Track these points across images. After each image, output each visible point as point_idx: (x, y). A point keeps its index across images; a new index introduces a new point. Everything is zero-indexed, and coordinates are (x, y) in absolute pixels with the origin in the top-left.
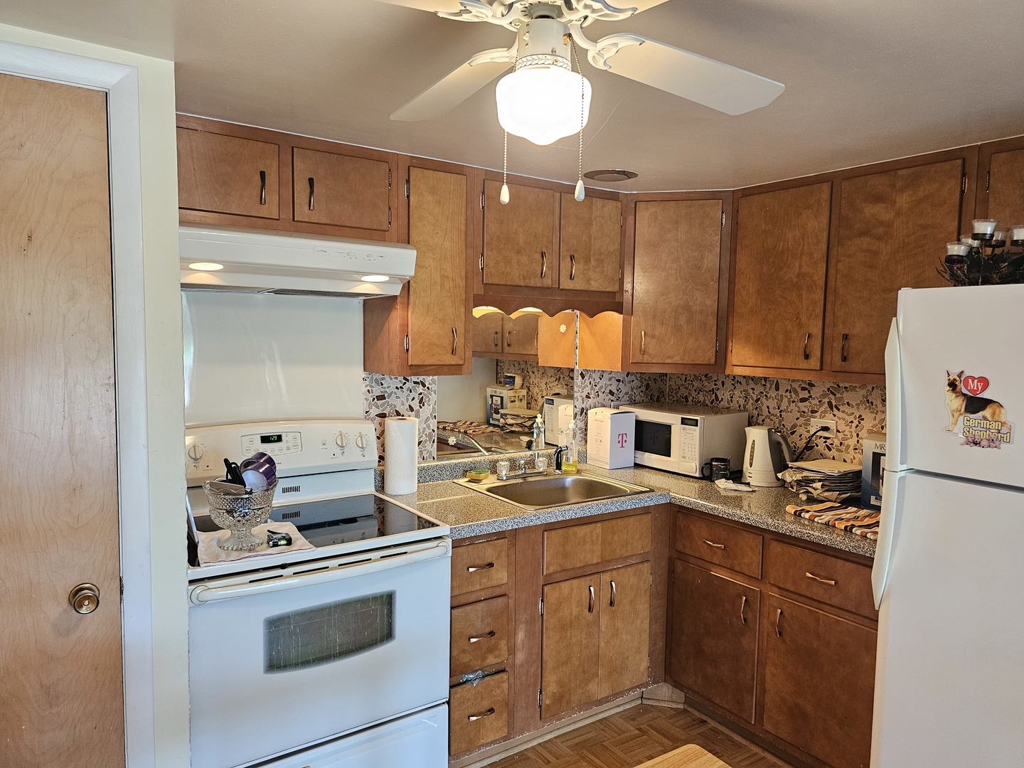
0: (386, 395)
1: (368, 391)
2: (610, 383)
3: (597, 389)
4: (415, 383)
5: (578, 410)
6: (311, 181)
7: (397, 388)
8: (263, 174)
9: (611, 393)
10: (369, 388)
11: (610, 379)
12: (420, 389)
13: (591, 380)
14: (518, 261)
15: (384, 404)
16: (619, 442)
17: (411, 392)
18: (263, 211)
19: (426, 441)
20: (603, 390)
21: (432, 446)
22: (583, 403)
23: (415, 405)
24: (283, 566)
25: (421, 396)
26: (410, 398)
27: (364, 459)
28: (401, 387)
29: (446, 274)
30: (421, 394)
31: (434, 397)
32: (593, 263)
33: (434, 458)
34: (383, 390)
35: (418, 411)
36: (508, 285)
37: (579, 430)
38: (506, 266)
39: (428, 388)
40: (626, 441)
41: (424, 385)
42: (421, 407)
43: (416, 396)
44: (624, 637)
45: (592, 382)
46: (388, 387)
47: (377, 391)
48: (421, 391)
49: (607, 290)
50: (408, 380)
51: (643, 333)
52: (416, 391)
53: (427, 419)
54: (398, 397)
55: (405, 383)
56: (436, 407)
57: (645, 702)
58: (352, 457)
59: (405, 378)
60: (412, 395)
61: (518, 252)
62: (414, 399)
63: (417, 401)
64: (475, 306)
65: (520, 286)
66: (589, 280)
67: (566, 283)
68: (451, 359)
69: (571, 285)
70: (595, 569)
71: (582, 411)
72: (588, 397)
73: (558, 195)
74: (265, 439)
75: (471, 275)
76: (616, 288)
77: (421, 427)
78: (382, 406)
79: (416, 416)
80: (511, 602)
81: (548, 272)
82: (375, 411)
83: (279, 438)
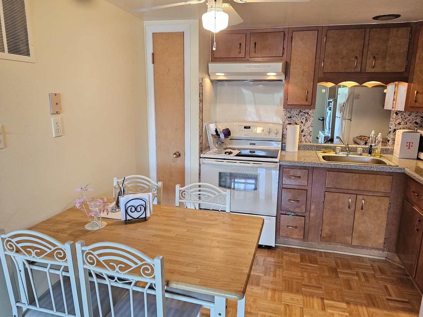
0: (292, 117)
1: (285, 115)
2: (416, 118)
3: (406, 120)
4: (304, 113)
5: (391, 129)
6: (255, 43)
7: (297, 114)
8: (240, 44)
9: (416, 123)
10: (285, 114)
11: (416, 116)
12: (306, 115)
13: (402, 116)
14: (342, 62)
15: (291, 120)
16: (407, 146)
17: (302, 116)
18: (240, 56)
19: (307, 135)
20: (410, 121)
21: (310, 137)
22: (396, 127)
23: (304, 121)
24: (224, 159)
25: (306, 118)
26: (302, 118)
27: (276, 138)
28: (298, 114)
29: (305, 70)
30: (306, 117)
31: (312, 119)
32: (388, 59)
33: (310, 142)
34: (291, 115)
35: (305, 124)
36: (336, 73)
37: (391, 139)
38: (335, 65)
39: (310, 115)
40: (412, 146)
41: (308, 114)
42: (306, 122)
43: (304, 118)
44: (369, 224)
45: (403, 117)
46: (293, 114)
47: (289, 115)
48: (307, 116)
49: (397, 71)
50: (301, 112)
51: (416, 92)
52: (304, 115)
53: (309, 127)
54: (297, 118)
55: (300, 113)
56: (313, 122)
57: (387, 260)
58: (272, 136)
59: (300, 111)
60: (303, 117)
61: (342, 58)
62: (303, 119)
63: (304, 120)
64: (319, 82)
65: (342, 73)
66: (384, 67)
67: (369, 70)
68: (307, 103)
69: (373, 70)
70: (354, 192)
71: (395, 130)
72: (399, 124)
73: (368, 30)
74: (245, 127)
75: (317, 70)
76: (403, 70)
77: (305, 130)
78: (290, 121)
79: (304, 125)
80: (309, 193)
81: (359, 66)
82: (287, 122)
83: (249, 127)
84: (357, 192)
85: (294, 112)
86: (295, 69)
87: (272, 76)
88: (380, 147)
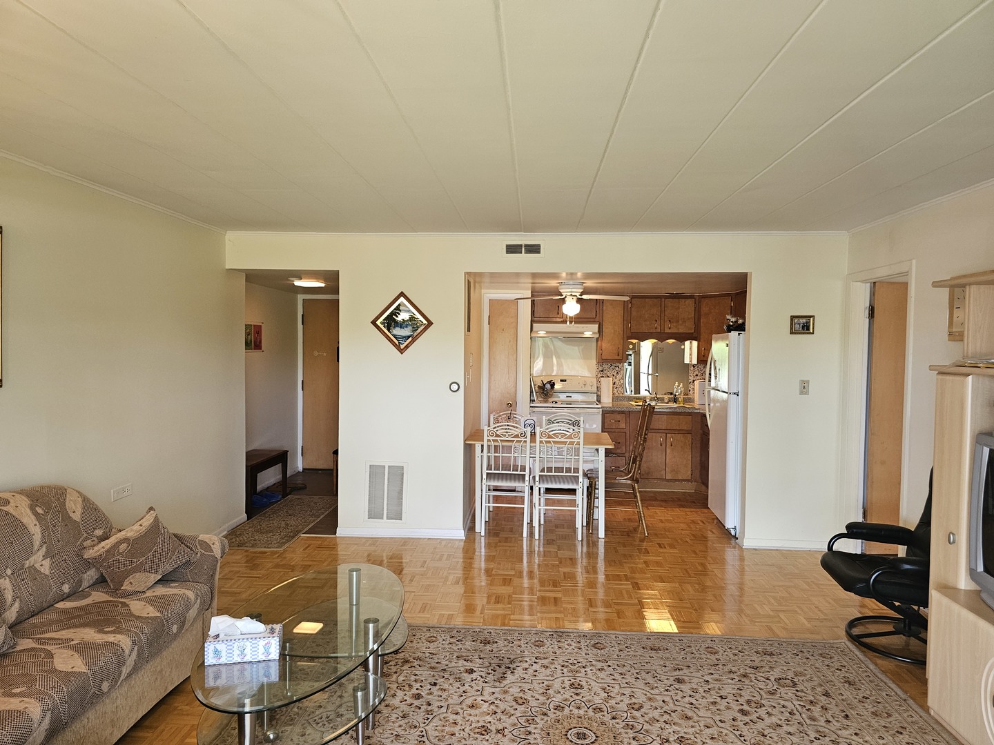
0: (604, 370)
3: (702, 372)
4: (615, 366)
5: (691, 381)
7: (608, 368)
8: (558, 306)
10: (598, 367)
12: (617, 369)
13: (698, 368)
14: (645, 324)
17: (613, 369)
19: (619, 387)
21: (622, 389)
22: (694, 378)
23: (615, 374)
24: (553, 407)
25: (617, 371)
26: (613, 372)
27: (592, 390)
28: (610, 368)
31: (622, 372)
32: (680, 322)
33: (623, 394)
34: (603, 368)
36: (640, 333)
37: (692, 389)
38: (640, 326)
39: (621, 368)
41: (619, 367)
42: (617, 375)
43: (615, 371)
44: (678, 459)
47: (601, 368)
49: (688, 332)
51: (703, 348)
52: (615, 369)
53: (620, 380)
54: (608, 371)
55: (611, 366)
58: (588, 389)
61: (645, 321)
64: (628, 339)
65: (645, 332)
66: (678, 329)
67: (667, 331)
68: (617, 358)
69: (669, 331)
70: (663, 431)
71: (694, 381)
72: (697, 375)
73: (663, 300)
74: (561, 381)
75: (625, 330)
76: (693, 331)
77: (617, 382)
78: (602, 374)
79: (616, 378)
80: (628, 435)
81: (659, 327)
82: (599, 375)
83: (565, 381)
84: (666, 431)
85: (606, 366)
86: (608, 329)
87: (588, 334)
88: (682, 396)
